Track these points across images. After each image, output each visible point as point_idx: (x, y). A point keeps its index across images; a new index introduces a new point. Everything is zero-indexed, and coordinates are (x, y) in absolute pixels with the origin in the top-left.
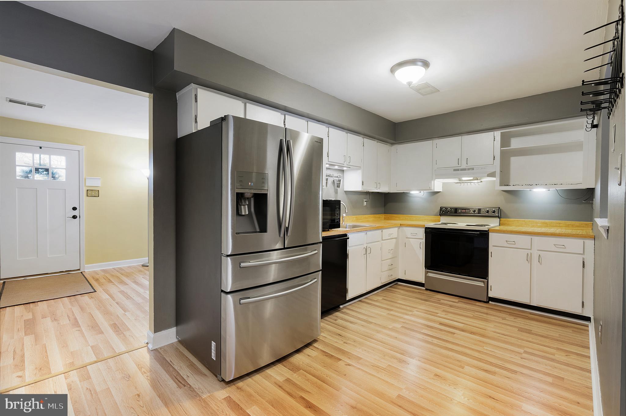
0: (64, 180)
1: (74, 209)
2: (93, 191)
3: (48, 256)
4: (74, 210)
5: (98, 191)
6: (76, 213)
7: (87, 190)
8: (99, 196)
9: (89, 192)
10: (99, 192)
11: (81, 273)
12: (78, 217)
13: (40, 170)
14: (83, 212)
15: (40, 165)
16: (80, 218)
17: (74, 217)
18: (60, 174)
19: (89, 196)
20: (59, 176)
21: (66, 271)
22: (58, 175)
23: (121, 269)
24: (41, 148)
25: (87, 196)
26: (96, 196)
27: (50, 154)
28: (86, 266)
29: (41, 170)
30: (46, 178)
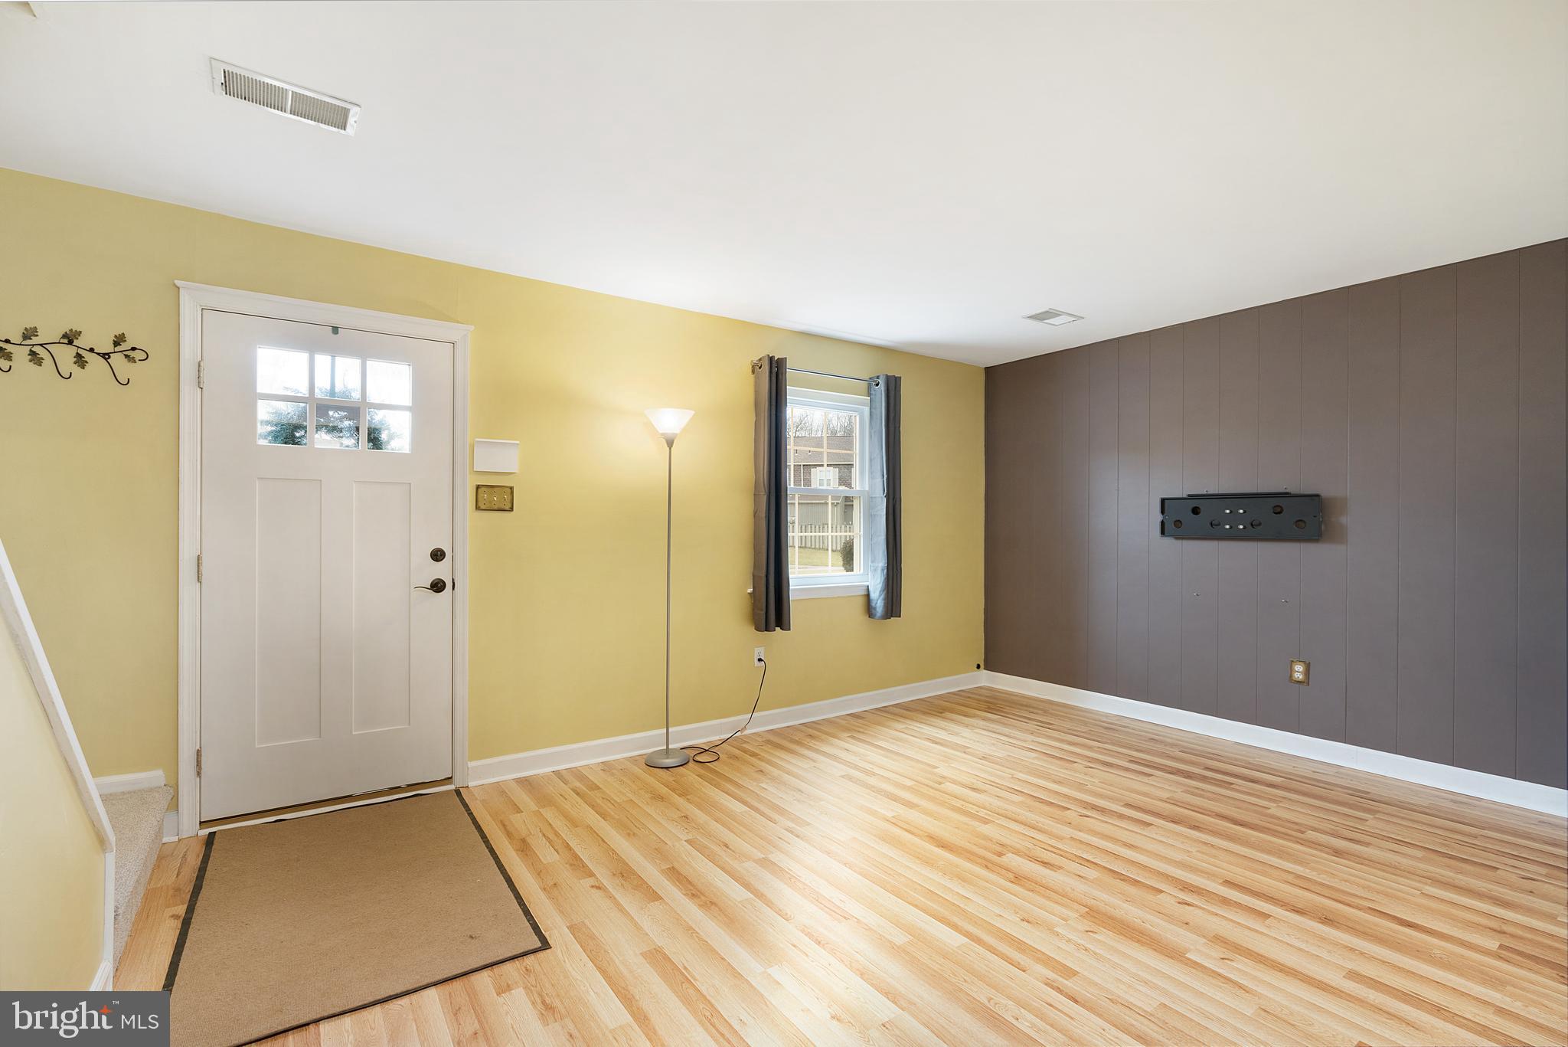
0: (407, 450)
1: (438, 555)
2: (496, 489)
3: (354, 733)
4: (437, 560)
5: (511, 488)
6: (441, 571)
7: (478, 487)
8: (512, 509)
9: (484, 495)
10: (512, 493)
11: (458, 792)
12: (449, 585)
13: (331, 413)
14: (462, 568)
15: (332, 392)
16: (453, 589)
17: (438, 586)
18: (393, 430)
19: (483, 507)
20: (391, 437)
21: (408, 785)
22: (386, 432)
23: (577, 773)
24: (335, 330)
25: (478, 508)
26: (503, 507)
27: (363, 353)
28: (471, 764)
29: (336, 415)
30: (351, 442)
